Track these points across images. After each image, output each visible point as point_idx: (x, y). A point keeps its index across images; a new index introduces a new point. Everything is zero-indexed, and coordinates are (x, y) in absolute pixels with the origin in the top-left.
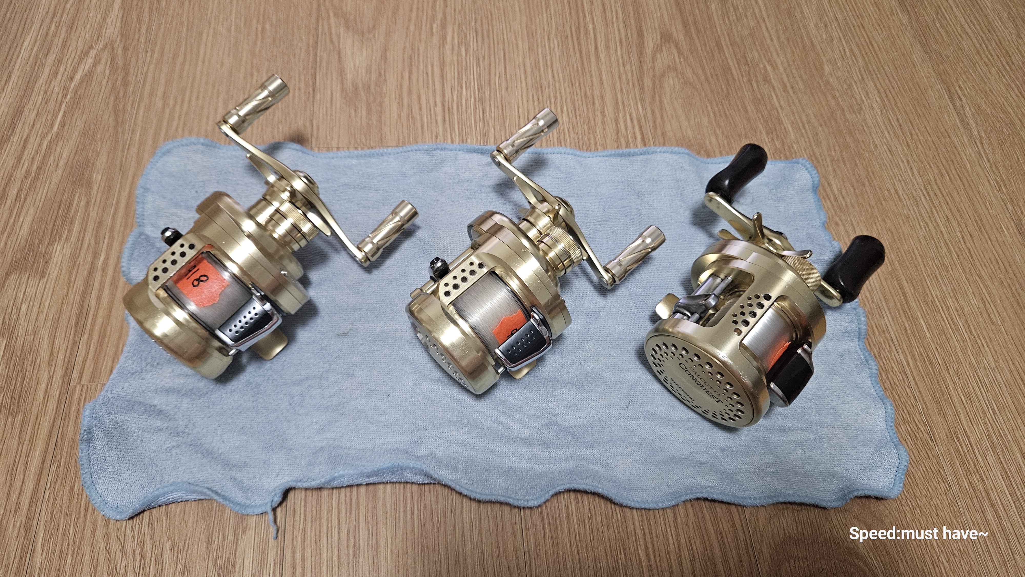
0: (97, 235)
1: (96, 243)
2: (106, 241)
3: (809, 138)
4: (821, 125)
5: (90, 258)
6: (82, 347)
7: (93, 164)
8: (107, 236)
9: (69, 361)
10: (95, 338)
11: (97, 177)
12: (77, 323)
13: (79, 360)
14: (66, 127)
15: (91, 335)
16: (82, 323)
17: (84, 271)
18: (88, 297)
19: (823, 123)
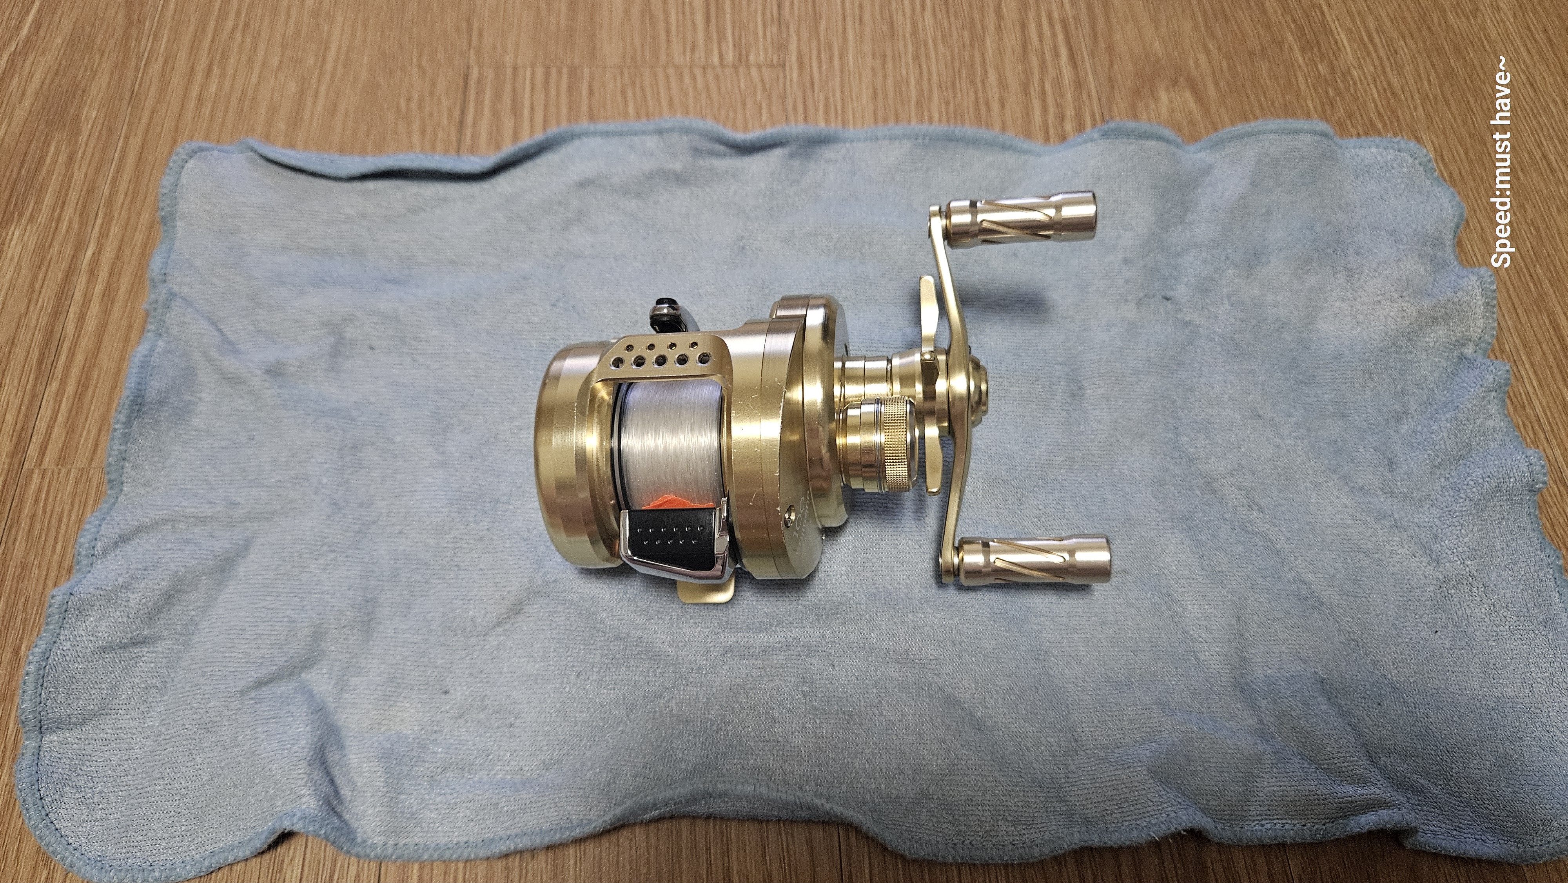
0: (83, 211)
1: (83, 223)
2: (99, 221)
3: (1380, 59)
4: (1404, 37)
5: (69, 250)
6: (48, 402)
7: (84, 91)
8: (101, 215)
9: (22, 428)
10: (70, 389)
11: (90, 114)
12: (40, 362)
13: (42, 426)
14: (43, 29)
15: (63, 382)
16: (50, 362)
17: (57, 273)
18: (62, 318)
19: (1406, 33)
